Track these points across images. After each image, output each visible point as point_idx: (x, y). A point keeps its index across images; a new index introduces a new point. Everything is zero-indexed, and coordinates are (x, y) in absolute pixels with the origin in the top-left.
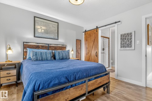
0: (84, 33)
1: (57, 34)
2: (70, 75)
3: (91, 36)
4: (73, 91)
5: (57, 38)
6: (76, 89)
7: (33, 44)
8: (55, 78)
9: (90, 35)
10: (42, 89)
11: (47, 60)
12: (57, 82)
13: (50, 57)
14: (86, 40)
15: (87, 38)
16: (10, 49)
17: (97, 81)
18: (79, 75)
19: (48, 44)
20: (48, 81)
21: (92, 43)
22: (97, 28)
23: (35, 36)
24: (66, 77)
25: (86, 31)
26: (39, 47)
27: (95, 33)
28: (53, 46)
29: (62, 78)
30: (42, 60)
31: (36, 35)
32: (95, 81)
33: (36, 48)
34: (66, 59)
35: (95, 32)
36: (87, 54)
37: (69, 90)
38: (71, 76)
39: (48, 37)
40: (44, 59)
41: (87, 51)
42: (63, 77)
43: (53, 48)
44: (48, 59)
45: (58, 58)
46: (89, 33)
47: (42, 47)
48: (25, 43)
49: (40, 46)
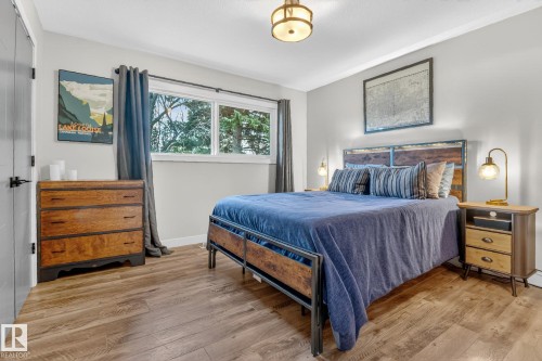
1: (427, 105)
13: (352, 185)
19: (393, 147)
23: (366, 132)
26: (370, 159)
28: (405, 153)
31: (369, 128)
39: (396, 124)
43: (407, 159)
44: (347, 190)
47: (377, 155)
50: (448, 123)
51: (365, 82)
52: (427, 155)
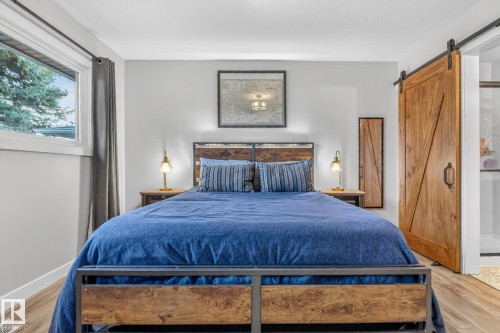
0: (397, 87)
1: (281, 110)
2: (184, 243)
3: (423, 96)
4: (189, 297)
5: (281, 122)
6: (204, 294)
7: (215, 146)
8: (134, 243)
9: (421, 91)
10: (104, 262)
11: (231, 190)
12: (140, 254)
13: (240, 182)
14: (405, 114)
15: (409, 105)
16: (166, 160)
17: (320, 293)
18: (225, 249)
19: (253, 144)
20: (117, 245)
21: (431, 124)
22: (453, 46)
24: (169, 245)
25: (404, 76)
26: (229, 154)
27: (442, 73)
28: (267, 150)
29: (157, 246)
30: (220, 190)
31: (223, 122)
32: (308, 293)
33: (220, 158)
34: (295, 190)
35: (444, 68)
36: (407, 176)
37: (176, 289)
38: (188, 245)
39: (254, 123)
40: (224, 188)
41: (411, 162)
42: (159, 244)
43: (269, 156)
44: (235, 189)
45: (267, 187)
46: (414, 80)
47: (237, 151)
48: (197, 146)
49: (231, 151)
50: (298, 128)
51: (219, 72)
52: (286, 153)
